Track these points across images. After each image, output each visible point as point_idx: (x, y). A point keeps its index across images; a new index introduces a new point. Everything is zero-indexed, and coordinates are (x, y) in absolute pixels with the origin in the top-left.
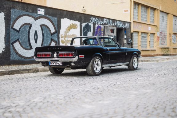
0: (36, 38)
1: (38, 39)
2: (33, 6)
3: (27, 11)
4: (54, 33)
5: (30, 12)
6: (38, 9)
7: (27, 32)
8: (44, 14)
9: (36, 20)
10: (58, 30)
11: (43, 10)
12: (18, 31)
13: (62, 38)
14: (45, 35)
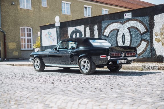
0: (123, 40)
1: (126, 40)
2: (120, 13)
3: (115, 19)
4: (145, 33)
5: (117, 19)
6: (125, 14)
7: (115, 36)
8: (131, 17)
9: (123, 25)
10: (150, 29)
11: (130, 14)
12: (108, 37)
13: (156, 36)
14: (133, 36)
